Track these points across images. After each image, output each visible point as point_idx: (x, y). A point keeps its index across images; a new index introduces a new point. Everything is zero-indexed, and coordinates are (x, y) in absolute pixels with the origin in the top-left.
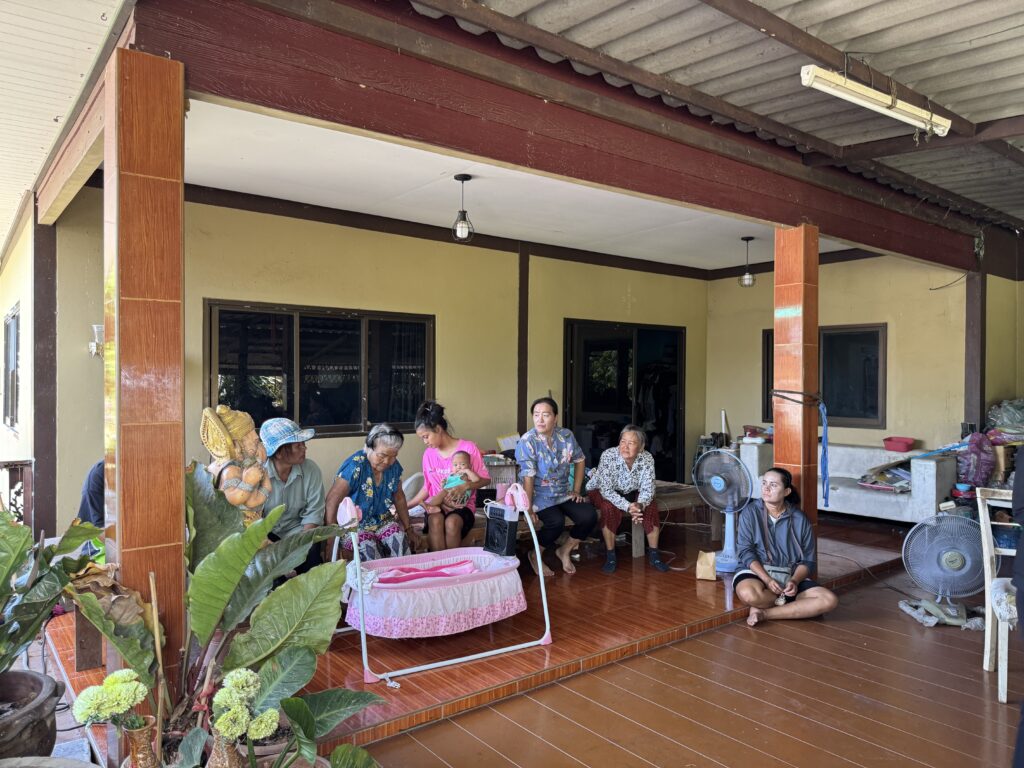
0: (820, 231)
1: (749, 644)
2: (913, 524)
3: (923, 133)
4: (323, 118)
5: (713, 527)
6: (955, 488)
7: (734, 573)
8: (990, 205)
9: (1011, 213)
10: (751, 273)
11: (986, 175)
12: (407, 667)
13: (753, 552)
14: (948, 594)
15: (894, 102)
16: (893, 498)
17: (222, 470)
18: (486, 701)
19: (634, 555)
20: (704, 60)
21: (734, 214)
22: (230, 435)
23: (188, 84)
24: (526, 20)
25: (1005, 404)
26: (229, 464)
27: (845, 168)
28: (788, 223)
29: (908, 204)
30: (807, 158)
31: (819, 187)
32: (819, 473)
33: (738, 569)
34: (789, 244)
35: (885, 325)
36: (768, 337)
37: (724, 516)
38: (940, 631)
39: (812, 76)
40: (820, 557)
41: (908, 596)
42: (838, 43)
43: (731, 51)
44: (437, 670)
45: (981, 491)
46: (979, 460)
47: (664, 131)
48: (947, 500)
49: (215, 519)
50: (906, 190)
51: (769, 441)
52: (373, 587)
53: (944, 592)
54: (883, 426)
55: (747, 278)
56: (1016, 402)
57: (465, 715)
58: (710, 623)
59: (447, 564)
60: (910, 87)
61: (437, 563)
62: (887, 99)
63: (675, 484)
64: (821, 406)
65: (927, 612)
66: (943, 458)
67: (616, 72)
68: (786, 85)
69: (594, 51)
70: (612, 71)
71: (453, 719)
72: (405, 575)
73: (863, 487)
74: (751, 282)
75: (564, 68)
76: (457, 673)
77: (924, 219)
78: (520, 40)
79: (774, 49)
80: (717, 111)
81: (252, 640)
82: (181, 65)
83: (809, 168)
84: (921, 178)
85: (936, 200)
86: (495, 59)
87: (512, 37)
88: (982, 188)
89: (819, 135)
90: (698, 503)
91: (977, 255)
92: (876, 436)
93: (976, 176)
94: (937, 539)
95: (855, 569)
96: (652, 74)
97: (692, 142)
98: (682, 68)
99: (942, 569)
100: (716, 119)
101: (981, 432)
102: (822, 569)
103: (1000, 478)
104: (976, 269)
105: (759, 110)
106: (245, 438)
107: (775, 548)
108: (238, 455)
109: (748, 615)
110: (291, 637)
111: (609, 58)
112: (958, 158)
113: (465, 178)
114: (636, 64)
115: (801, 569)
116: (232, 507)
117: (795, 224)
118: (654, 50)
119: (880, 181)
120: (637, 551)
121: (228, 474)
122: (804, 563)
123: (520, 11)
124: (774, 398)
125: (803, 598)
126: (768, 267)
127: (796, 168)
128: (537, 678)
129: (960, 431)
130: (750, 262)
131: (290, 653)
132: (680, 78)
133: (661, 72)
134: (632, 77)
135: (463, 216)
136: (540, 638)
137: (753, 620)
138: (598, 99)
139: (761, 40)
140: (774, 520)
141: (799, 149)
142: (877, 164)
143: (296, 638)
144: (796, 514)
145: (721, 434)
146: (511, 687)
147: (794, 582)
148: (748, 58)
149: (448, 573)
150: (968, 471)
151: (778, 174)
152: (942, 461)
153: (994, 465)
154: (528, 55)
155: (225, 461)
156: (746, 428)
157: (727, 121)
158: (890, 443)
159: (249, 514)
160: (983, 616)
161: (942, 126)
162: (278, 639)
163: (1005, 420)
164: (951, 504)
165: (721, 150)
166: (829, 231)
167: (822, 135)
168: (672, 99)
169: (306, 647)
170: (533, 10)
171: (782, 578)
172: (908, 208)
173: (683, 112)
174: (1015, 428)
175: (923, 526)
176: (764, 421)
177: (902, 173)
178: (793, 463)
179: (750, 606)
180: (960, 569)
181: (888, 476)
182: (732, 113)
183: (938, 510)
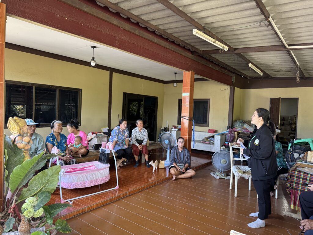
0: (195, 73)
1: (173, 185)
2: (214, 152)
3: (221, 49)
4: (53, 27)
5: (164, 154)
6: (225, 143)
7: (169, 166)
8: (237, 69)
9: (241, 71)
10: (176, 83)
11: (236, 61)
12: (74, 197)
13: (174, 160)
14: (222, 170)
15: (215, 41)
16: (209, 146)
17: (16, 137)
18: (99, 206)
19: (142, 162)
20: (168, 23)
21: (173, 67)
22: (19, 126)
23: (7, 12)
24: (118, 5)
25: (238, 121)
26: (18, 136)
27: (202, 56)
28: (187, 71)
29: (217, 67)
30: (193, 53)
31: (195, 61)
32: (192, 139)
33: (170, 165)
34: (187, 76)
35: (209, 99)
36: (180, 101)
37: (167, 151)
38: (220, 180)
39: (195, 32)
40: (191, 162)
41: (213, 171)
42: (203, 24)
43: (175, 22)
44: (84, 198)
45: (231, 144)
46: (231, 135)
47: (155, 42)
48: (223, 146)
49: (13, 153)
50: (217, 63)
51: (179, 130)
52: (64, 174)
53: (221, 170)
54: (208, 126)
55: (175, 84)
56: (240, 121)
57: (93, 210)
58: (163, 180)
59: (87, 166)
60: (219, 37)
61: (83, 167)
62: (214, 40)
63: (154, 142)
64: (193, 121)
65: (217, 175)
66: (222, 135)
67: (143, 23)
68: (189, 33)
69: (137, 16)
70: (142, 23)
71: (89, 211)
72: (73, 170)
73: (203, 143)
74: (176, 86)
75: (128, 20)
76: (90, 198)
77: (221, 71)
78: (115, 10)
79: (186, 23)
80: (170, 37)
81: (29, 190)
82: (5, 5)
83: (193, 55)
84: (221, 60)
85: (224, 67)
86: (107, 15)
87: (113, 9)
88: (235, 65)
89: (196, 47)
90: (160, 147)
91: (233, 82)
92: (206, 129)
93: (233, 61)
94: (220, 156)
95: (200, 164)
96: (153, 25)
97: (163, 45)
98: (161, 24)
99: (221, 164)
100: (169, 40)
101: (232, 128)
102: (192, 165)
103: (236, 140)
104: (232, 85)
105: (182, 38)
106: (24, 127)
107: (181, 159)
108: (21, 133)
109: (173, 178)
110: (42, 188)
111: (141, 19)
112: (230, 56)
113: (94, 47)
114: (148, 22)
115: (187, 165)
116: (20, 149)
117: (189, 71)
118: (154, 19)
119: (210, 60)
120: (143, 161)
121: (18, 139)
122: (188, 163)
123: (116, 2)
124: (182, 118)
125: (186, 173)
126: (181, 81)
127: (189, 55)
128: (114, 198)
129: (227, 128)
130: (176, 80)
131: (42, 193)
132: (161, 27)
133: (156, 24)
134: (148, 25)
135: (93, 59)
136: (115, 187)
137: (174, 179)
138: (137, 30)
139: (183, 20)
140: (180, 152)
141: (191, 50)
142: (210, 56)
143: (44, 189)
144: (186, 150)
145: (166, 128)
146: (107, 201)
147: (185, 168)
148: (179, 24)
149: (87, 169)
150: (228, 138)
151: (185, 56)
152: (222, 136)
153: (234, 137)
154: (117, 15)
155: (17, 135)
156: (173, 126)
157: (172, 40)
158: (210, 131)
159: (25, 152)
160: (230, 176)
161: (226, 48)
162: (38, 189)
163: (238, 125)
164: (224, 147)
165: (170, 48)
166: (197, 73)
167: (197, 47)
168: (158, 33)
169: (47, 191)
170: (120, 2)
171: (182, 167)
172: (217, 68)
173: (161, 36)
174: (239, 127)
175: (217, 153)
176: (178, 124)
177: (216, 59)
178: (186, 136)
179: (173, 175)
180: (225, 164)
181: (209, 140)
182: (174, 38)
183: (221, 149)
